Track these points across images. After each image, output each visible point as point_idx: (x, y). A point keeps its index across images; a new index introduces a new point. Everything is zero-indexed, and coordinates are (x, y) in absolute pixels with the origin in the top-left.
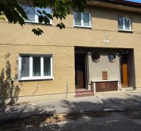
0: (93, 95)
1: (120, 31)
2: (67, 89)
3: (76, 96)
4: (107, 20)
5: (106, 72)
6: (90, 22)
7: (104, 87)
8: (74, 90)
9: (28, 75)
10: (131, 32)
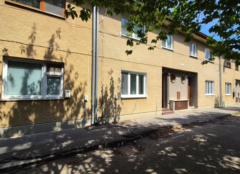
0: (173, 112)
1: (191, 57)
2: (157, 107)
3: (163, 114)
4: (183, 45)
5: (179, 92)
6: (172, 45)
7: (180, 105)
8: (161, 108)
9: (127, 93)
10: (197, 58)
